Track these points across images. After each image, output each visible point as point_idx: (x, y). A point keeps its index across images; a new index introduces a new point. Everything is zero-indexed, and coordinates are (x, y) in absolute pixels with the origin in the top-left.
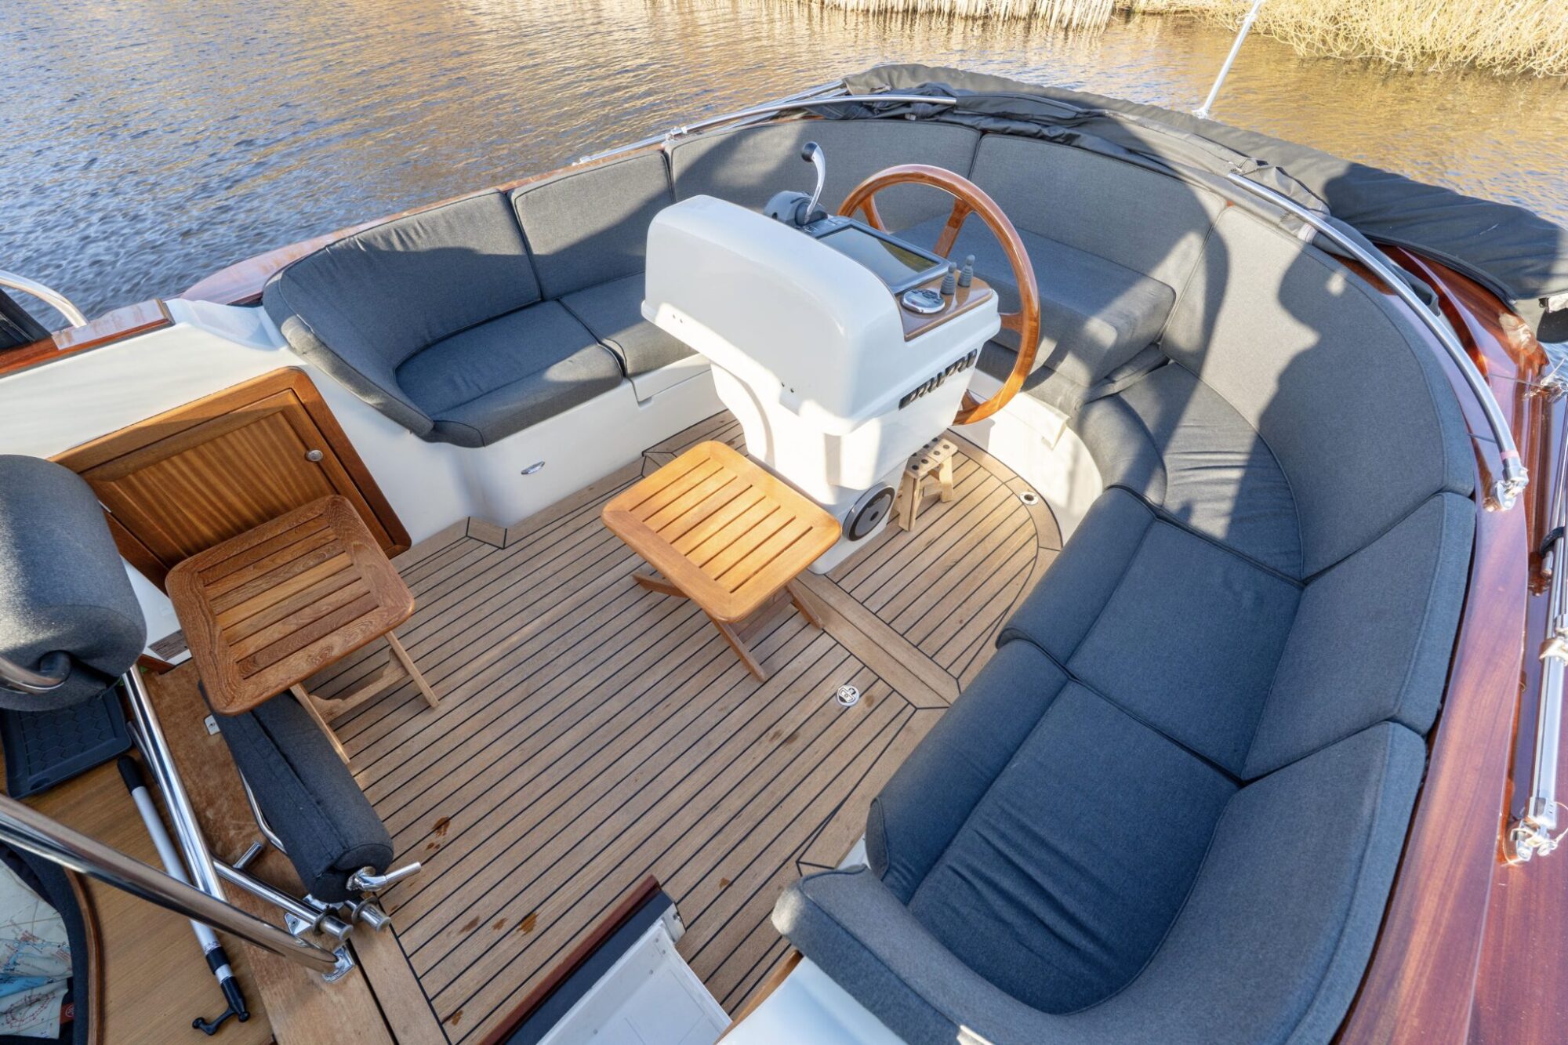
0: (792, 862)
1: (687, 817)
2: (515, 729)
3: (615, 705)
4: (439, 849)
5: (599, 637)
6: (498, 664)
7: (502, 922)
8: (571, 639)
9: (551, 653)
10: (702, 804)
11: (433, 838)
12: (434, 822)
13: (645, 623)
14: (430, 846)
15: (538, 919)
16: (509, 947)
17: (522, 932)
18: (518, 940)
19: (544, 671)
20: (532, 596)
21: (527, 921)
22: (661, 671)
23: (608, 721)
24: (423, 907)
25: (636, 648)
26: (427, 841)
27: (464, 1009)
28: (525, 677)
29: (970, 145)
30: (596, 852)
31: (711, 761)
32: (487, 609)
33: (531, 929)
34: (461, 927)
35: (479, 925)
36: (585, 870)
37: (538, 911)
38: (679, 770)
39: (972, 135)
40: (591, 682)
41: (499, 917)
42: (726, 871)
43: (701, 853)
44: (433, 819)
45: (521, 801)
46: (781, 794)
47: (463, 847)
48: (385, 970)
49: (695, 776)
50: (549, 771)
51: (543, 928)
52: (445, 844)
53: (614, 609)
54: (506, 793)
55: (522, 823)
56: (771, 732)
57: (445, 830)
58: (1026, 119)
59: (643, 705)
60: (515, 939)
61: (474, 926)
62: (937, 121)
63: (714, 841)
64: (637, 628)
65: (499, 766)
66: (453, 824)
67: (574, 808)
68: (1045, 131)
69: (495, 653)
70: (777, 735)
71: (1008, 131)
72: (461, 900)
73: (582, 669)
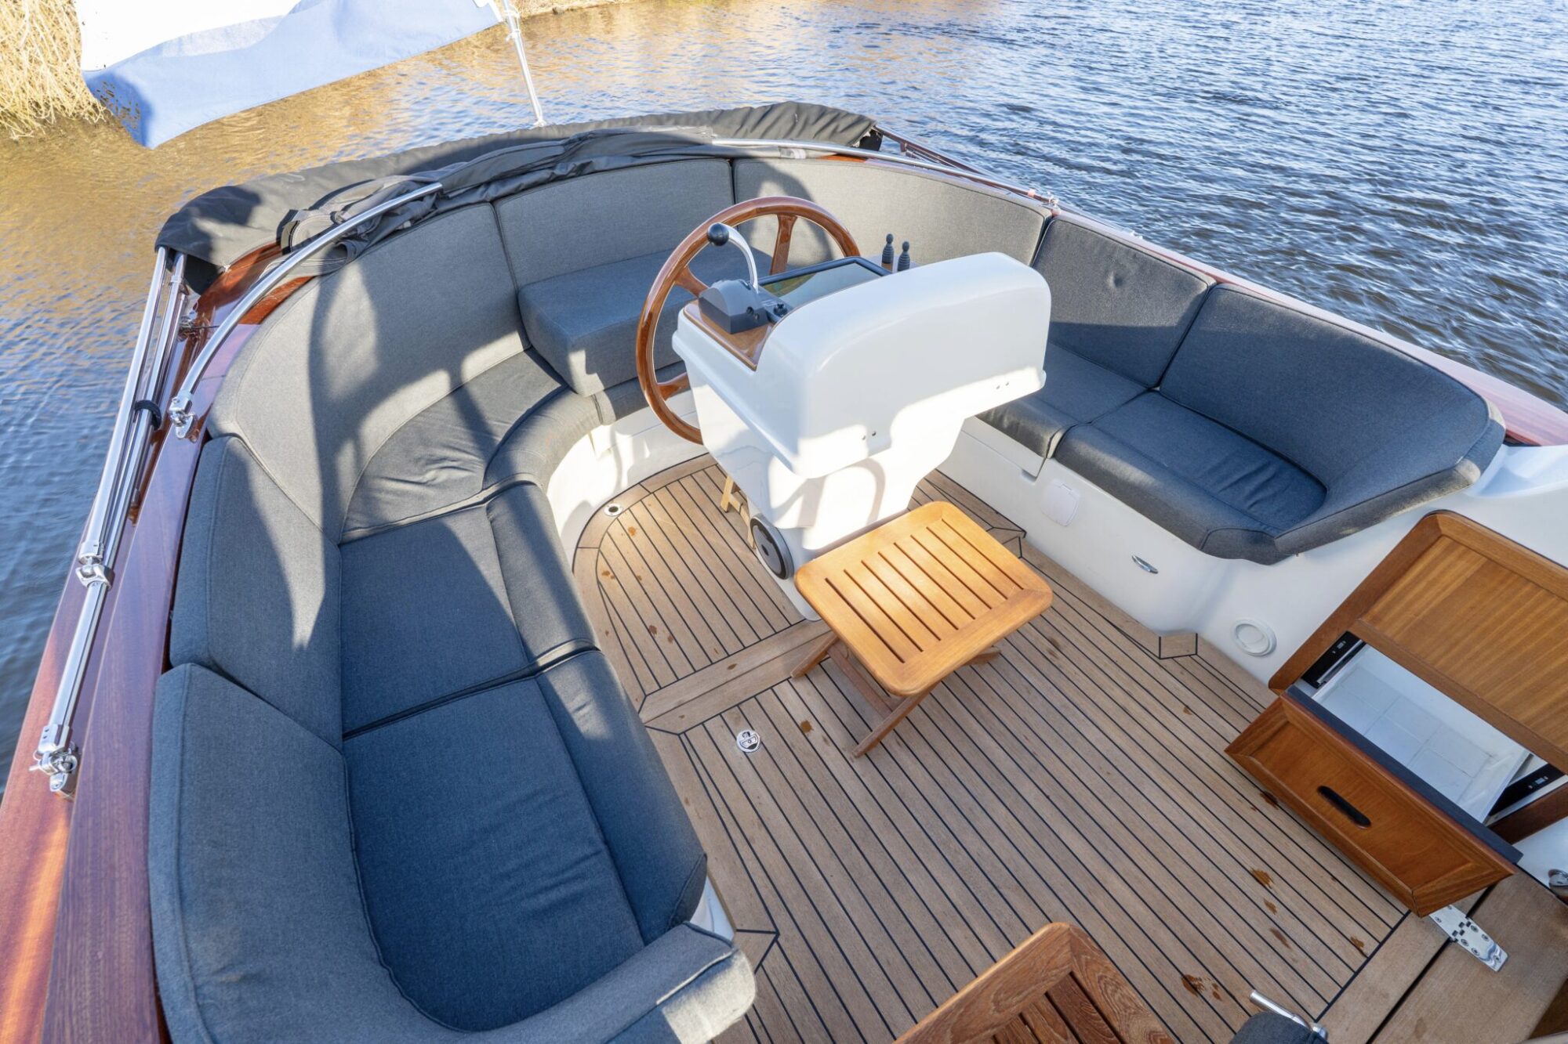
0: (1162, 662)
1: (1137, 733)
2: (1066, 902)
3: (1028, 790)
4: (1218, 984)
5: (941, 803)
6: (977, 930)
7: (1268, 904)
8: (939, 833)
9: (962, 861)
10: (1123, 720)
11: (1207, 993)
12: (1190, 995)
13: (923, 751)
14: (1216, 996)
15: (1256, 868)
16: (1288, 897)
17: (1271, 883)
18: (1277, 886)
19: (987, 869)
20: (870, 885)
21: (1260, 879)
22: (986, 741)
23: (1048, 797)
24: (1279, 995)
25: (956, 763)
26: (1212, 1000)
27: (1349, 937)
28: (995, 891)
29: (491, 221)
30: (1184, 813)
31: (1082, 707)
32: (887, 953)
33: (1266, 874)
34: (1285, 948)
35: (1277, 928)
36: (1202, 824)
37: (1249, 869)
38: (1093, 734)
39: (486, 208)
40: (999, 813)
41: (1265, 908)
42: (1179, 710)
43: (1166, 725)
44: (1186, 998)
45: (1146, 889)
46: (1106, 660)
47: (1208, 955)
48: (1347, 1030)
49: (1099, 723)
50: (1110, 860)
51: (1262, 864)
52: (1211, 978)
53: (901, 783)
54: (1142, 908)
55: (1172, 889)
56: (1049, 657)
57: (1196, 979)
58: (524, 171)
59: (1027, 762)
60: (1278, 890)
61: (1280, 934)
62: (437, 214)
63: (1155, 714)
64: (931, 760)
65: (1112, 919)
66: (1187, 972)
67: (1145, 834)
68: (558, 172)
69: (959, 934)
70: (1051, 653)
71: (522, 188)
72: (1260, 950)
73: (982, 823)
